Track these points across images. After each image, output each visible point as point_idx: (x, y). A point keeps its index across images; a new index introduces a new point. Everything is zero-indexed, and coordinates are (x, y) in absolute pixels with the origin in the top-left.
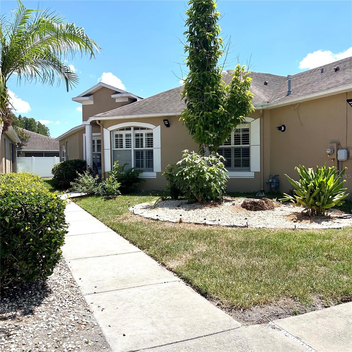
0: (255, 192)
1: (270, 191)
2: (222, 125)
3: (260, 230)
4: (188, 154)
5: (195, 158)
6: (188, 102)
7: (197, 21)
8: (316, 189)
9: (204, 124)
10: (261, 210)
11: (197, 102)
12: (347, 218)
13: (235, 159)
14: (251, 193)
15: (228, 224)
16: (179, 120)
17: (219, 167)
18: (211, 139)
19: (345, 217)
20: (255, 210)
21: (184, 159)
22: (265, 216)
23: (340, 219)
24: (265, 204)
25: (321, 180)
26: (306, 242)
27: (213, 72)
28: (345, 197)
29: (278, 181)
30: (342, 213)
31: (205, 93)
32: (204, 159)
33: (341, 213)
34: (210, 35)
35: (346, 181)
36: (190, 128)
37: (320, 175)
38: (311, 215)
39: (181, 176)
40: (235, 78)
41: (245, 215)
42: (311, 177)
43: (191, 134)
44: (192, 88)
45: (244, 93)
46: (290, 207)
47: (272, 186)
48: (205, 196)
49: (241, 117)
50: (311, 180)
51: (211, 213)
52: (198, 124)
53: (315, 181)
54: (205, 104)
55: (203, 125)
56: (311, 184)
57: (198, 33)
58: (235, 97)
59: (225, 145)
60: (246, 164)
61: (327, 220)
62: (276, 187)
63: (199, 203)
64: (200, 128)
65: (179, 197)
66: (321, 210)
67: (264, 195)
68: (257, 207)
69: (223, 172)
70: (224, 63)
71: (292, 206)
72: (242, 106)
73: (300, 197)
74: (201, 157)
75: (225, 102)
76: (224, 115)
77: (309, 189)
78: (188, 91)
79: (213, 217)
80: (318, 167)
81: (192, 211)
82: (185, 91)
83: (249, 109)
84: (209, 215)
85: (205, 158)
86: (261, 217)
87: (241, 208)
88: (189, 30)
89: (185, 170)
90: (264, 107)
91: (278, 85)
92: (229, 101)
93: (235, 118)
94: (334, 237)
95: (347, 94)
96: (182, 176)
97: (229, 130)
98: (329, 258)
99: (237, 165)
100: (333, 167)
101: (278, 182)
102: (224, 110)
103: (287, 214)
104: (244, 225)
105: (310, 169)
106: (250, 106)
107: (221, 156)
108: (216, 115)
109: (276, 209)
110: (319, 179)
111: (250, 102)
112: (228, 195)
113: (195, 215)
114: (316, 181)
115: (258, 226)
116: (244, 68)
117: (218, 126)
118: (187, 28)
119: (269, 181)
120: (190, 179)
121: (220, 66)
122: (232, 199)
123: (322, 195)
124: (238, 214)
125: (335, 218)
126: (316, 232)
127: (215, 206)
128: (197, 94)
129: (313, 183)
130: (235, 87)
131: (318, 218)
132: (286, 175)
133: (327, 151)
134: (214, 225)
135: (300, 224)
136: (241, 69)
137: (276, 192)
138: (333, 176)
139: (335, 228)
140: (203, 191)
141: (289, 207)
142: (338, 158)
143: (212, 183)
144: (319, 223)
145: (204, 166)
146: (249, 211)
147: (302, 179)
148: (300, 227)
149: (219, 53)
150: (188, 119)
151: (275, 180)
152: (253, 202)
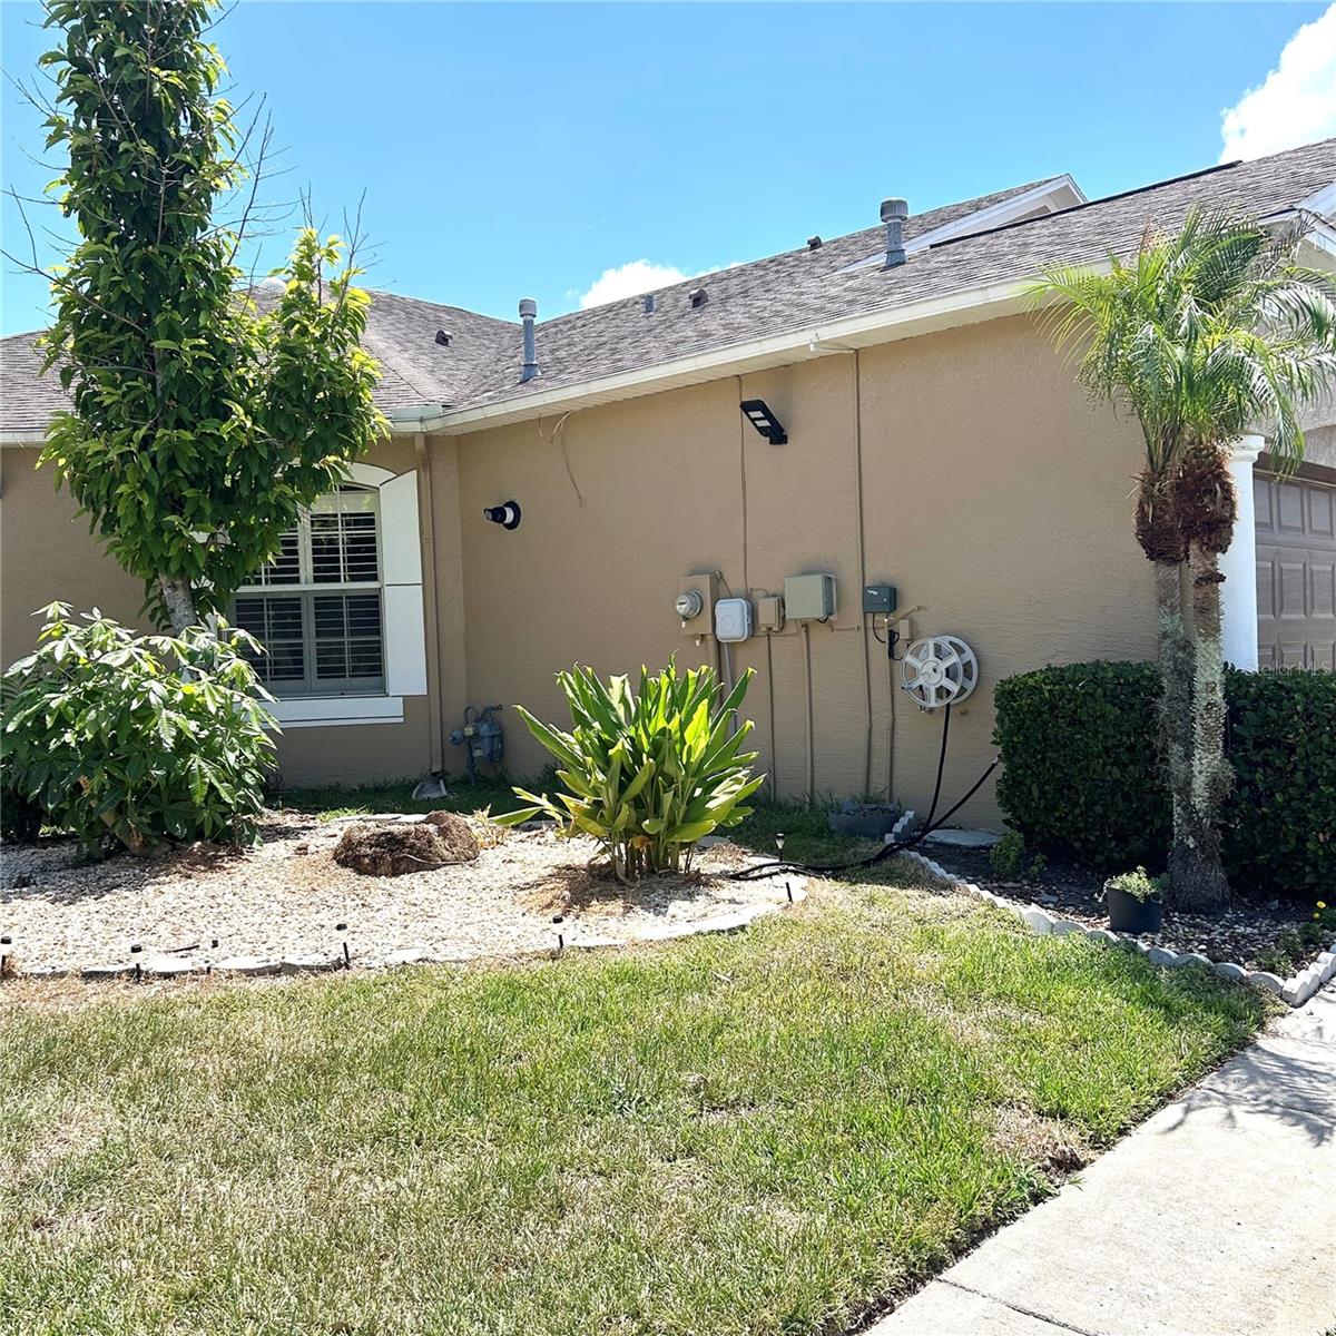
0: (410, 782)
1: (469, 773)
2: (245, 493)
3: (403, 977)
4: (70, 626)
5: (105, 643)
6: (76, 382)
7: (105, 11)
8: (642, 764)
9: (156, 485)
10: (419, 868)
11: (122, 382)
12: (761, 877)
13: (318, 644)
14: (392, 788)
15: (252, 963)
16: (38, 465)
17: (232, 685)
18: (196, 554)
19: (756, 873)
20: (396, 873)
21: (47, 649)
22: (434, 895)
23: (738, 883)
24: (438, 840)
25: (662, 723)
26: (606, 1018)
27: (192, 251)
28: (753, 789)
29: (498, 732)
30: (744, 853)
31: (156, 344)
32: (146, 646)
33: (739, 856)
34: (169, 80)
35: (752, 723)
36: (92, 502)
37: (656, 702)
38: (627, 876)
39: (38, 729)
40: (298, 288)
41: (348, 902)
42: (621, 711)
43: (103, 530)
44: (94, 319)
45: (341, 358)
46: (545, 843)
47: (477, 753)
48: (157, 821)
49: (331, 459)
50: (620, 726)
51: (185, 908)
52: (127, 482)
53: (637, 729)
54: (159, 393)
55: (154, 488)
56: (623, 744)
57: (112, 65)
58: (299, 369)
59: (275, 581)
60: (369, 666)
61: (689, 894)
62: (490, 757)
63: (133, 856)
64: (140, 503)
65: (44, 830)
66: (666, 849)
67: (445, 793)
68: (401, 859)
69: (249, 703)
70: (244, 221)
71: (551, 835)
72: (333, 410)
73: (582, 799)
74: (133, 637)
75: (253, 392)
76: (251, 448)
77: (616, 767)
78: (79, 329)
79: (189, 926)
80: (645, 670)
81: (89, 903)
82: (60, 327)
83: (364, 428)
84: (173, 919)
85: (156, 640)
86: (415, 905)
87: (332, 869)
88: (65, 46)
89: (53, 704)
90: (433, 425)
91: (492, 351)
92: (271, 388)
93: (306, 466)
94: (723, 978)
95: (741, 383)
96: (40, 731)
97: (282, 514)
98: (708, 1097)
99: (330, 669)
100: (704, 668)
101: (500, 737)
102: (249, 424)
103: (530, 879)
104: (333, 958)
105: (616, 681)
106: (367, 415)
107: (242, 633)
108: (215, 448)
109: (488, 856)
110: (653, 721)
111: (368, 395)
112: (284, 806)
113: (97, 926)
114: (641, 731)
115: (397, 957)
116: (333, 248)
117: (227, 498)
118: (58, 38)
119: (463, 734)
120: (78, 743)
121: (228, 229)
122: (305, 823)
123: (665, 788)
124: (314, 899)
125: (719, 881)
126: (648, 960)
127: (212, 868)
128: (120, 346)
129: (632, 739)
130: (297, 326)
131: (655, 886)
132: (519, 707)
133: (678, 607)
134: (185, 973)
135: (580, 923)
136: (324, 252)
137: (491, 775)
138: (703, 707)
139: (723, 931)
140: (147, 802)
141: (539, 844)
142: (720, 634)
143: (196, 761)
144: (659, 909)
145: (152, 681)
146: (367, 880)
147: (587, 725)
148: (580, 943)
149: (220, 172)
150: (78, 461)
151: (485, 726)
152: (383, 838)
